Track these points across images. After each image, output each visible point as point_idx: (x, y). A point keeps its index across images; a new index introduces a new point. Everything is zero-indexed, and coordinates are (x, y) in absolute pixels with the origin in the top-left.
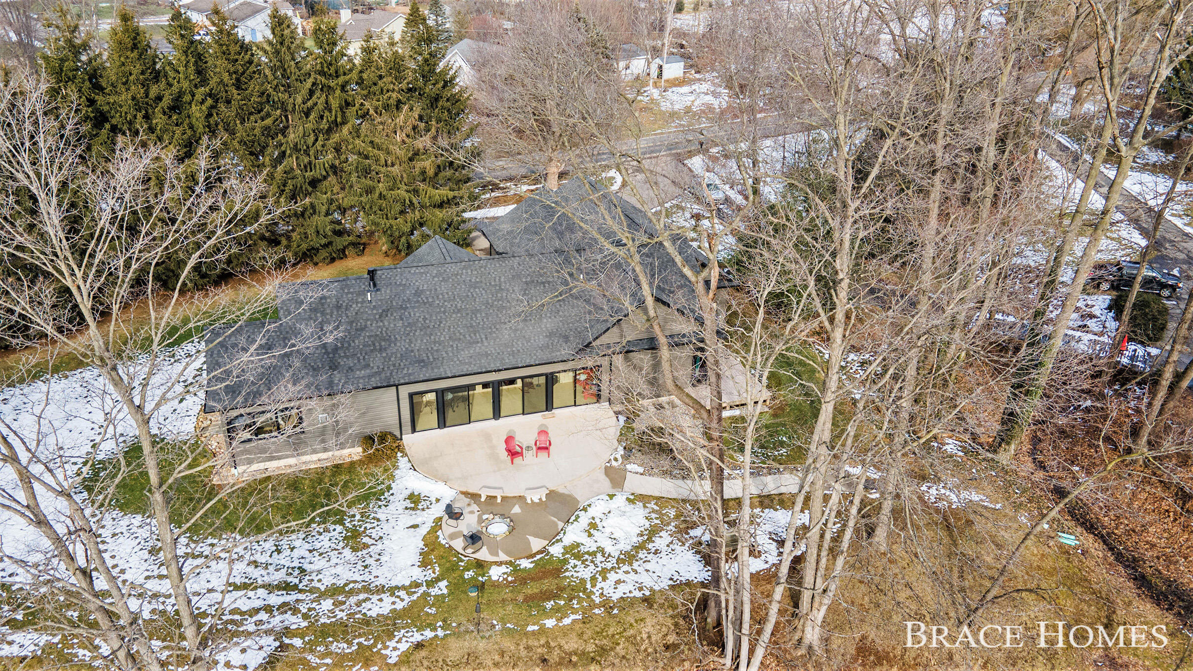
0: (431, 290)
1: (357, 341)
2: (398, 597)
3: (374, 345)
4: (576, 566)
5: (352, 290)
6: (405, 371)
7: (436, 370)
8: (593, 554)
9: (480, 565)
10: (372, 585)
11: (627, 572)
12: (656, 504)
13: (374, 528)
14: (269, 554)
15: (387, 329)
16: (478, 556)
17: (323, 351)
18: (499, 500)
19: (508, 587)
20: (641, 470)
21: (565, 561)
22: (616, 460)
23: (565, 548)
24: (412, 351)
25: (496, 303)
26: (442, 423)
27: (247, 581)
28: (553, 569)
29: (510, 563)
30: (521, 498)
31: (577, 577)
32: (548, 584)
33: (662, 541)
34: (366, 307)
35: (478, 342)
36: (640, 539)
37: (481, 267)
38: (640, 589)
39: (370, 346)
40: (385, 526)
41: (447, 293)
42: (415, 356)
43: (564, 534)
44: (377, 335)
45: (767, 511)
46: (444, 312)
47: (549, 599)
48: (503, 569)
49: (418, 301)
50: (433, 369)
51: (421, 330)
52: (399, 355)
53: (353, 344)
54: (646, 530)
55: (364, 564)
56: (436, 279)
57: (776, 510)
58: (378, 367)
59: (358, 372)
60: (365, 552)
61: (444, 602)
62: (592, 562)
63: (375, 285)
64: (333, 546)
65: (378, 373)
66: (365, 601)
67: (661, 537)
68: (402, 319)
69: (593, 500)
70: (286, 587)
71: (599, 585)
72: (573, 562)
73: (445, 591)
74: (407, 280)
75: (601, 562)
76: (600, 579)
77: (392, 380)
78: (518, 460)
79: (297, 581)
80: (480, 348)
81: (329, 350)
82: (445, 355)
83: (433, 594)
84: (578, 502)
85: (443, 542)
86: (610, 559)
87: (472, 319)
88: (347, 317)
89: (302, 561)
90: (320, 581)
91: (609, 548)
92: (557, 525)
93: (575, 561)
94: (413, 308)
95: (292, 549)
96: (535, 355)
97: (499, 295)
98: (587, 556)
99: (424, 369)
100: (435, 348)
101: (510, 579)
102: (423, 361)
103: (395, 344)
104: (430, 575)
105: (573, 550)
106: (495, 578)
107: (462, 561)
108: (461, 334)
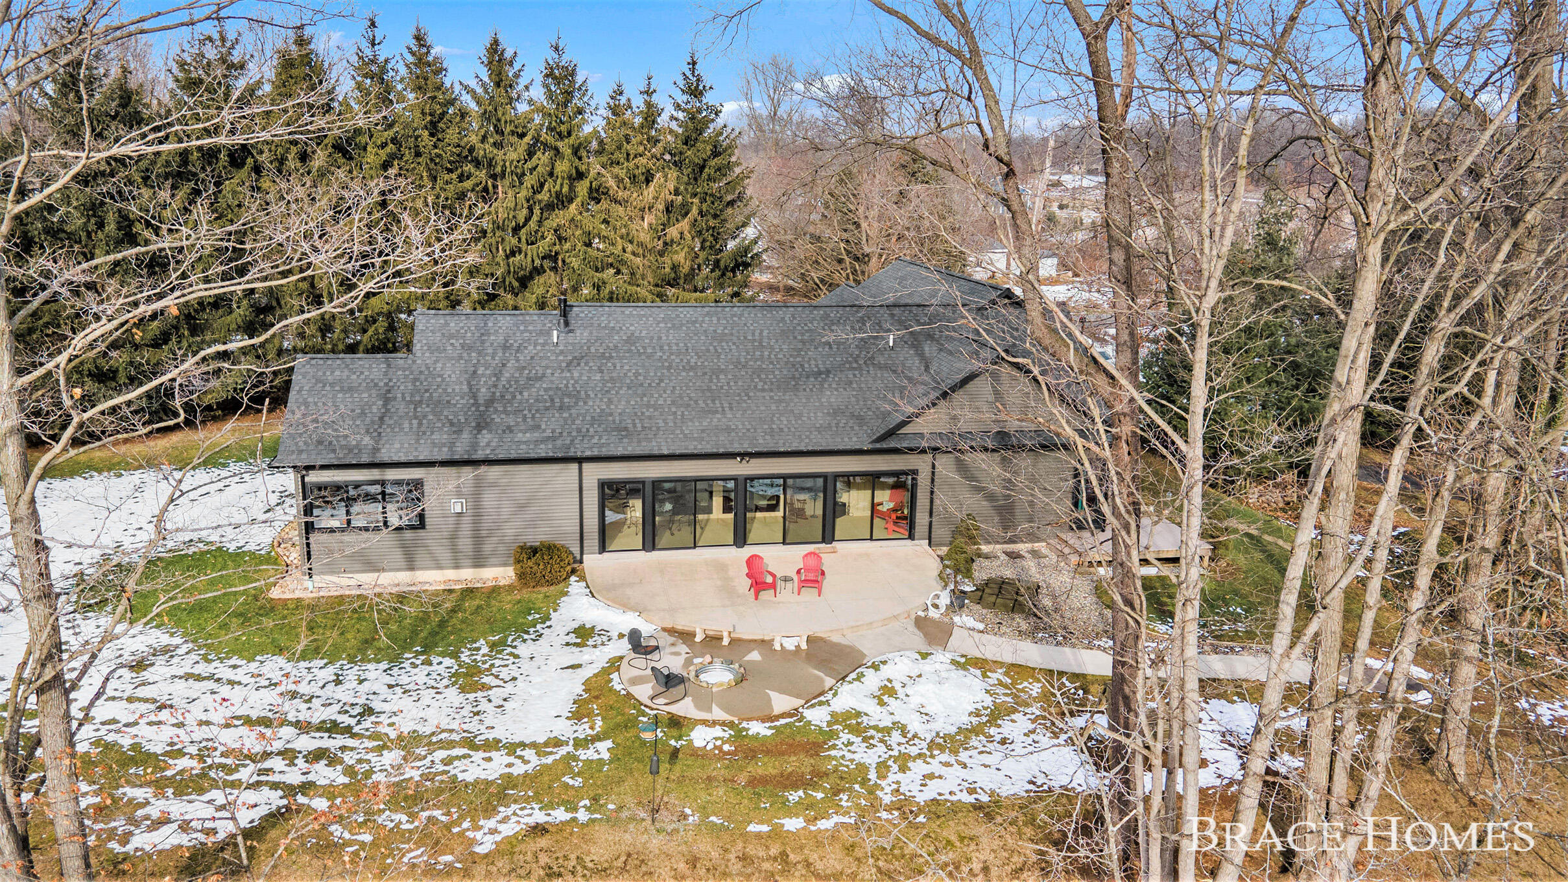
0: (652, 338)
1: (526, 394)
2: (520, 757)
3: (552, 400)
4: (850, 743)
5: (530, 328)
6: (595, 440)
7: (644, 444)
8: (887, 731)
9: (676, 723)
10: (479, 738)
11: (947, 764)
12: (1006, 674)
13: (506, 666)
14: (321, 684)
15: (576, 382)
16: (675, 709)
17: (472, 401)
18: (726, 642)
19: (720, 759)
20: (981, 626)
21: (833, 734)
22: (936, 606)
23: (833, 714)
24: (611, 414)
25: (751, 363)
26: (650, 543)
27: (270, 715)
28: (808, 743)
29: (731, 725)
30: (765, 644)
31: (852, 761)
32: (794, 763)
33: (1016, 727)
34: (550, 351)
35: (717, 412)
36: (975, 720)
37: (735, 315)
38: (971, 791)
39: (546, 401)
40: (526, 665)
41: (677, 344)
42: (614, 421)
43: (835, 695)
44: (558, 389)
45: (1213, 702)
46: (669, 368)
47: (795, 787)
48: (718, 731)
49: (629, 351)
50: (639, 442)
51: (629, 388)
52: (588, 418)
53: (519, 397)
54: (985, 708)
55: (475, 710)
56: (662, 325)
57: (1233, 702)
58: (553, 431)
59: (520, 435)
60: (480, 694)
61: (601, 771)
62: (882, 741)
63: (567, 324)
64: (433, 683)
65: (553, 439)
66: (458, 758)
67: (1013, 721)
68: (602, 372)
69: (890, 656)
70: (332, 728)
71: (892, 777)
72: (845, 737)
73: (606, 756)
74: (618, 322)
75: (899, 744)
76: (895, 768)
77: (572, 450)
78: (766, 595)
79: (353, 722)
80: (719, 420)
81: (481, 401)
82: (661, 424)
83: (583, 757)
84: (864, 656)
85: (618, 687)
86: (916, 741)
87: (711, 381)
88: (518, 361)
89: (371, 697)
90: (391, 725)
91: (915, 725)
92: (822, 681)
93: (850, 736)
94: (621, 358)
95: (361, 682)
96: (807, 437)
97: (758, 353)
98: (872, 732)
99: (625, 440)
100: (647, 414)
101: (726, 747)
102: (626, 429)
103: (585, 403)
104: (584, 730)
105: (852, 721)
106: (699, 743)
107: (644, 714)
108: (691, 399)
